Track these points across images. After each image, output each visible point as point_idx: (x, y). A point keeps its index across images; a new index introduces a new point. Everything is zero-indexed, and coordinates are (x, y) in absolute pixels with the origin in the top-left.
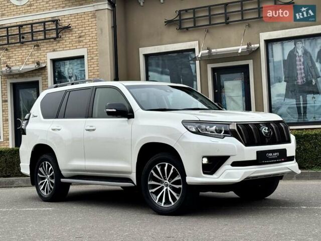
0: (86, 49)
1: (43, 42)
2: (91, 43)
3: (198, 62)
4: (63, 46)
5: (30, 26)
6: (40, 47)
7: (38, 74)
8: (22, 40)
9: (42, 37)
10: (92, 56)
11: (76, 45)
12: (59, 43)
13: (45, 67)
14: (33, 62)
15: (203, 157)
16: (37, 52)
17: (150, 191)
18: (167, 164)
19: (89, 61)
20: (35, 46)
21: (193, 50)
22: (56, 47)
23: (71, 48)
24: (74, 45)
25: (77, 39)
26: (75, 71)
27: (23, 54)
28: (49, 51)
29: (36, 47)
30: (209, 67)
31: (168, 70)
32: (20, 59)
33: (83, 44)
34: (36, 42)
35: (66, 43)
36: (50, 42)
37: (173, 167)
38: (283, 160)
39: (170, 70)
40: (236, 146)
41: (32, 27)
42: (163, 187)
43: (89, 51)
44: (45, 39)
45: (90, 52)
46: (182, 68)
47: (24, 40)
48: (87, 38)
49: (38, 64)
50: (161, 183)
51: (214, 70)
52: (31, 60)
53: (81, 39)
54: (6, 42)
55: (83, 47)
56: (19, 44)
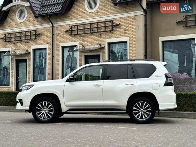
0: (129, 37)
1: (104, 33)
2: (132, 34)
4: (115, 36)
5: (97, 24)
6: (102, 36)
7: (100, 51)
8: (92, 31)
9: (103, 30)
10: (132, 41)
11: (123, 35)
12: (113, 33)
13: (104, 47)
14: (97, 44)
16: (100, 38)
19: (130, 44)
20: (99, 35)
22: (111, 36)
24: (121, 35)
25: (124, 32)
26: (121, 50)
27: (92, 39)
28: (106, 38)
32: (90, 42)
33: (127, 34)
34: (99, 33)
35: (117, 34)
36: (108, 33)
41: (98, 24)
44: (105, 31)
45: (131, 39)
47: (93, 32)
48: (129, 31)
49: (100, 45)
53: (125, 32)
54: (83, 32)
55: (127, 36)
56: (90, 34)
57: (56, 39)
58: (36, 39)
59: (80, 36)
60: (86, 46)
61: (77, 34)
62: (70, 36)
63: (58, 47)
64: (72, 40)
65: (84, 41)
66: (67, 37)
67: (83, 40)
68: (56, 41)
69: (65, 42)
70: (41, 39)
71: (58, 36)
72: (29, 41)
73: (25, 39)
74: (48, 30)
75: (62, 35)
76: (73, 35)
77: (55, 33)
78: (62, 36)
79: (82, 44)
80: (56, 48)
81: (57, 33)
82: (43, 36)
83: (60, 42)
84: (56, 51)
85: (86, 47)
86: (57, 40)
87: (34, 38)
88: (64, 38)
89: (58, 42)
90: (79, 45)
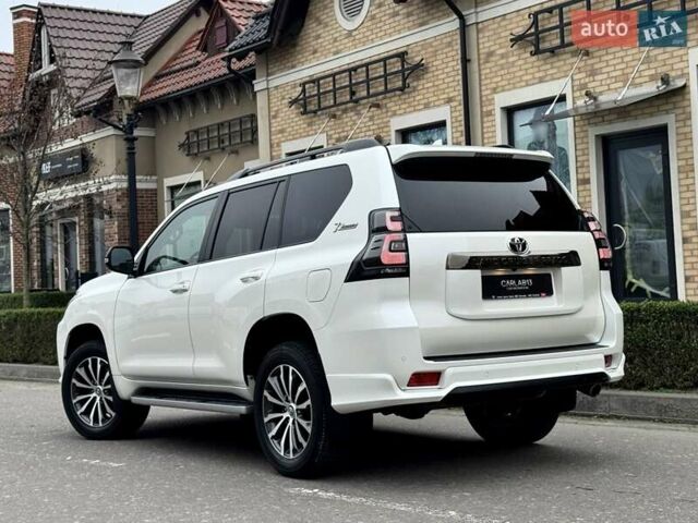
57: (480, 80)
58: (406, 90)
59: (575, 54)
60: (601, 93)
61: (563, 45)
62: (534, 58)
63: (490, 113)
64: (541, 74)
65: (593, 73)
66: (520, 62)
67: (589, 68)
68: (480, 86)
69: (515, 88)
70: (424, 86)
71: (488, 65)
72: (384, 102)
73: (369, 96)
74: (449, 44)
75: (503, 56)
76: (545, 51)
77: (473, 55)
78: (503, 61)
79: (586, 84)
80: (482, 117)
81: (481, 51)
82: (431, 75)
83: (495, 91)
84: (483, 128)
85: (602, 98)
86: (483, 83)
87: (400, 84)
88: (511, 70)
89: (489, 92)
90: (573, 91)
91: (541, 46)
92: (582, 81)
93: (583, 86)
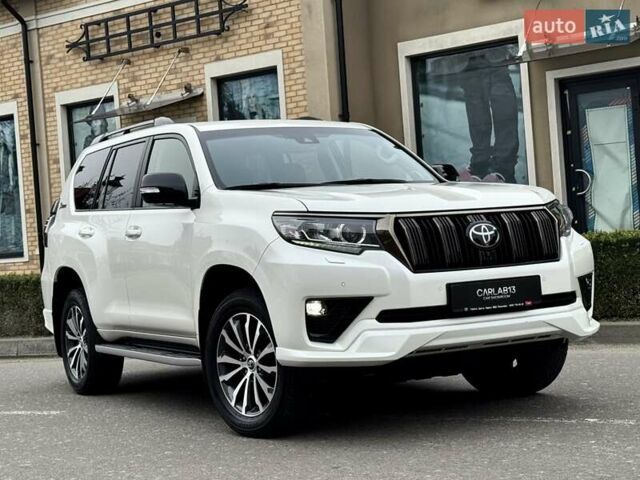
0: (280, 51)
1: (197, 43)
2: (290, 38)
3: (524, 67)
4: (234, 49)
5: (170, 9)
6: (191, 53)
7: (189, 111)
8: (155, 39)
9: (193, 31)
10: (293, 65)
11: (261, 43)
12: (226, 41)
13: (202, 94)
14: (179, 86)
15: (309, 300)
16: (185, 64)
17: (221, 379)
18: (248, 316)
19: (287, 78)
20: (179, 52)
21: (514, 40)
22: (222, 52)
23: (250, 51)
24: (256, 45)
25: (262, 32)
26: (261, 101)
27: (159, 69)
28: (208, 60)
29: (182, 54)
30: (551, 77)
31: (462, 90)
32: (154, 80)
33: (274, 40)
34: (182, 43)
35: (240, 42)
36: (210, 40)
37: (260, 324)
38: (529, 303)
39: (465, 90)
40: (387, 273)
41: (173, 11)
42: (245, 369)
43: (285, 55)
44: (199, 34)
45: (288, 58)
46: (490, 83)
47: (160, 40)
48: (281, 28)
49: (188, 89)
50: (243, 361)
51: (562, 84)
52: (175, 82)
53: (269, 30)
54: (126, 46)
55: (274, 49)
56: (151, 49)
57: (42, 80)
59: (119, 62)
61: (109, 54)
62: (87, 63)
63: (52, 110)
64: (93, 78)
65: (134, 79)
66: (76, 66)
67: (131, 75)
68: (43, 85)
69: (72, 88)
71: (48, 67)
74: (15, 46)
75: (61, 60)
76: (95, 58)
77: (35, 57)
78: (61, 64)
79: (129, 88)
80: (45, 113)
81: (43, 54)
83: (55, 89)
84: (46, 122)
85: (142, 101)
86: (45, 82)
88: (69, 72)
89: (50, 91)
90: (119, 94)
91: (92, 54)
92: (126, 85)
93: (127, 90)
